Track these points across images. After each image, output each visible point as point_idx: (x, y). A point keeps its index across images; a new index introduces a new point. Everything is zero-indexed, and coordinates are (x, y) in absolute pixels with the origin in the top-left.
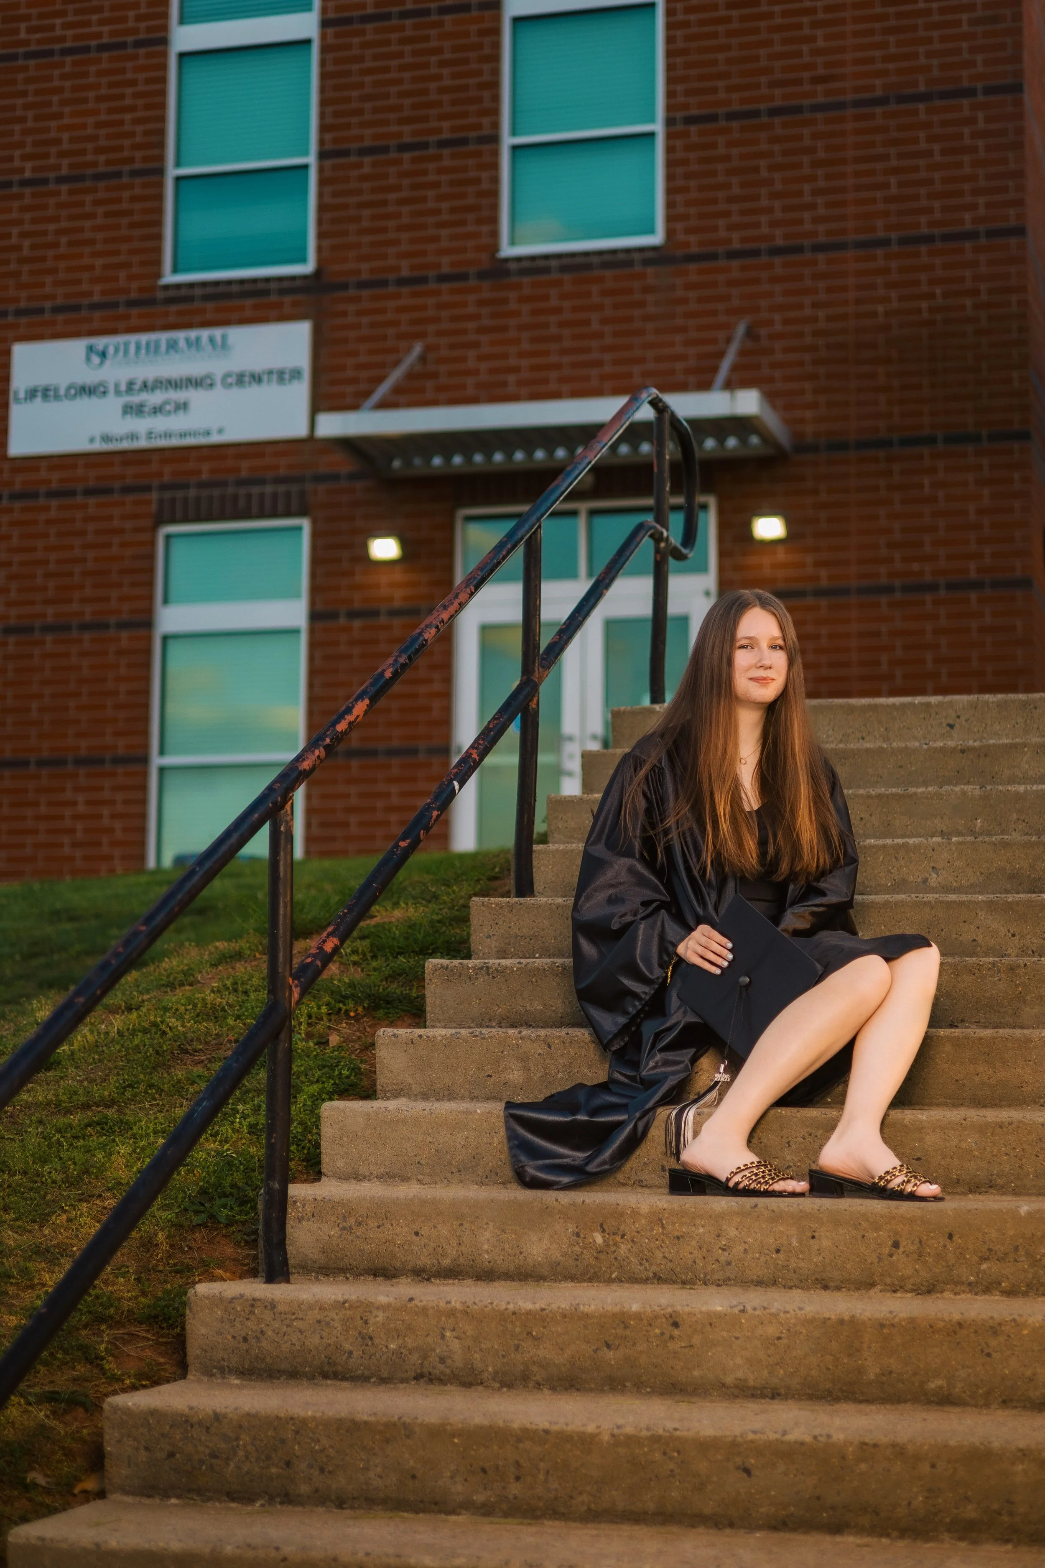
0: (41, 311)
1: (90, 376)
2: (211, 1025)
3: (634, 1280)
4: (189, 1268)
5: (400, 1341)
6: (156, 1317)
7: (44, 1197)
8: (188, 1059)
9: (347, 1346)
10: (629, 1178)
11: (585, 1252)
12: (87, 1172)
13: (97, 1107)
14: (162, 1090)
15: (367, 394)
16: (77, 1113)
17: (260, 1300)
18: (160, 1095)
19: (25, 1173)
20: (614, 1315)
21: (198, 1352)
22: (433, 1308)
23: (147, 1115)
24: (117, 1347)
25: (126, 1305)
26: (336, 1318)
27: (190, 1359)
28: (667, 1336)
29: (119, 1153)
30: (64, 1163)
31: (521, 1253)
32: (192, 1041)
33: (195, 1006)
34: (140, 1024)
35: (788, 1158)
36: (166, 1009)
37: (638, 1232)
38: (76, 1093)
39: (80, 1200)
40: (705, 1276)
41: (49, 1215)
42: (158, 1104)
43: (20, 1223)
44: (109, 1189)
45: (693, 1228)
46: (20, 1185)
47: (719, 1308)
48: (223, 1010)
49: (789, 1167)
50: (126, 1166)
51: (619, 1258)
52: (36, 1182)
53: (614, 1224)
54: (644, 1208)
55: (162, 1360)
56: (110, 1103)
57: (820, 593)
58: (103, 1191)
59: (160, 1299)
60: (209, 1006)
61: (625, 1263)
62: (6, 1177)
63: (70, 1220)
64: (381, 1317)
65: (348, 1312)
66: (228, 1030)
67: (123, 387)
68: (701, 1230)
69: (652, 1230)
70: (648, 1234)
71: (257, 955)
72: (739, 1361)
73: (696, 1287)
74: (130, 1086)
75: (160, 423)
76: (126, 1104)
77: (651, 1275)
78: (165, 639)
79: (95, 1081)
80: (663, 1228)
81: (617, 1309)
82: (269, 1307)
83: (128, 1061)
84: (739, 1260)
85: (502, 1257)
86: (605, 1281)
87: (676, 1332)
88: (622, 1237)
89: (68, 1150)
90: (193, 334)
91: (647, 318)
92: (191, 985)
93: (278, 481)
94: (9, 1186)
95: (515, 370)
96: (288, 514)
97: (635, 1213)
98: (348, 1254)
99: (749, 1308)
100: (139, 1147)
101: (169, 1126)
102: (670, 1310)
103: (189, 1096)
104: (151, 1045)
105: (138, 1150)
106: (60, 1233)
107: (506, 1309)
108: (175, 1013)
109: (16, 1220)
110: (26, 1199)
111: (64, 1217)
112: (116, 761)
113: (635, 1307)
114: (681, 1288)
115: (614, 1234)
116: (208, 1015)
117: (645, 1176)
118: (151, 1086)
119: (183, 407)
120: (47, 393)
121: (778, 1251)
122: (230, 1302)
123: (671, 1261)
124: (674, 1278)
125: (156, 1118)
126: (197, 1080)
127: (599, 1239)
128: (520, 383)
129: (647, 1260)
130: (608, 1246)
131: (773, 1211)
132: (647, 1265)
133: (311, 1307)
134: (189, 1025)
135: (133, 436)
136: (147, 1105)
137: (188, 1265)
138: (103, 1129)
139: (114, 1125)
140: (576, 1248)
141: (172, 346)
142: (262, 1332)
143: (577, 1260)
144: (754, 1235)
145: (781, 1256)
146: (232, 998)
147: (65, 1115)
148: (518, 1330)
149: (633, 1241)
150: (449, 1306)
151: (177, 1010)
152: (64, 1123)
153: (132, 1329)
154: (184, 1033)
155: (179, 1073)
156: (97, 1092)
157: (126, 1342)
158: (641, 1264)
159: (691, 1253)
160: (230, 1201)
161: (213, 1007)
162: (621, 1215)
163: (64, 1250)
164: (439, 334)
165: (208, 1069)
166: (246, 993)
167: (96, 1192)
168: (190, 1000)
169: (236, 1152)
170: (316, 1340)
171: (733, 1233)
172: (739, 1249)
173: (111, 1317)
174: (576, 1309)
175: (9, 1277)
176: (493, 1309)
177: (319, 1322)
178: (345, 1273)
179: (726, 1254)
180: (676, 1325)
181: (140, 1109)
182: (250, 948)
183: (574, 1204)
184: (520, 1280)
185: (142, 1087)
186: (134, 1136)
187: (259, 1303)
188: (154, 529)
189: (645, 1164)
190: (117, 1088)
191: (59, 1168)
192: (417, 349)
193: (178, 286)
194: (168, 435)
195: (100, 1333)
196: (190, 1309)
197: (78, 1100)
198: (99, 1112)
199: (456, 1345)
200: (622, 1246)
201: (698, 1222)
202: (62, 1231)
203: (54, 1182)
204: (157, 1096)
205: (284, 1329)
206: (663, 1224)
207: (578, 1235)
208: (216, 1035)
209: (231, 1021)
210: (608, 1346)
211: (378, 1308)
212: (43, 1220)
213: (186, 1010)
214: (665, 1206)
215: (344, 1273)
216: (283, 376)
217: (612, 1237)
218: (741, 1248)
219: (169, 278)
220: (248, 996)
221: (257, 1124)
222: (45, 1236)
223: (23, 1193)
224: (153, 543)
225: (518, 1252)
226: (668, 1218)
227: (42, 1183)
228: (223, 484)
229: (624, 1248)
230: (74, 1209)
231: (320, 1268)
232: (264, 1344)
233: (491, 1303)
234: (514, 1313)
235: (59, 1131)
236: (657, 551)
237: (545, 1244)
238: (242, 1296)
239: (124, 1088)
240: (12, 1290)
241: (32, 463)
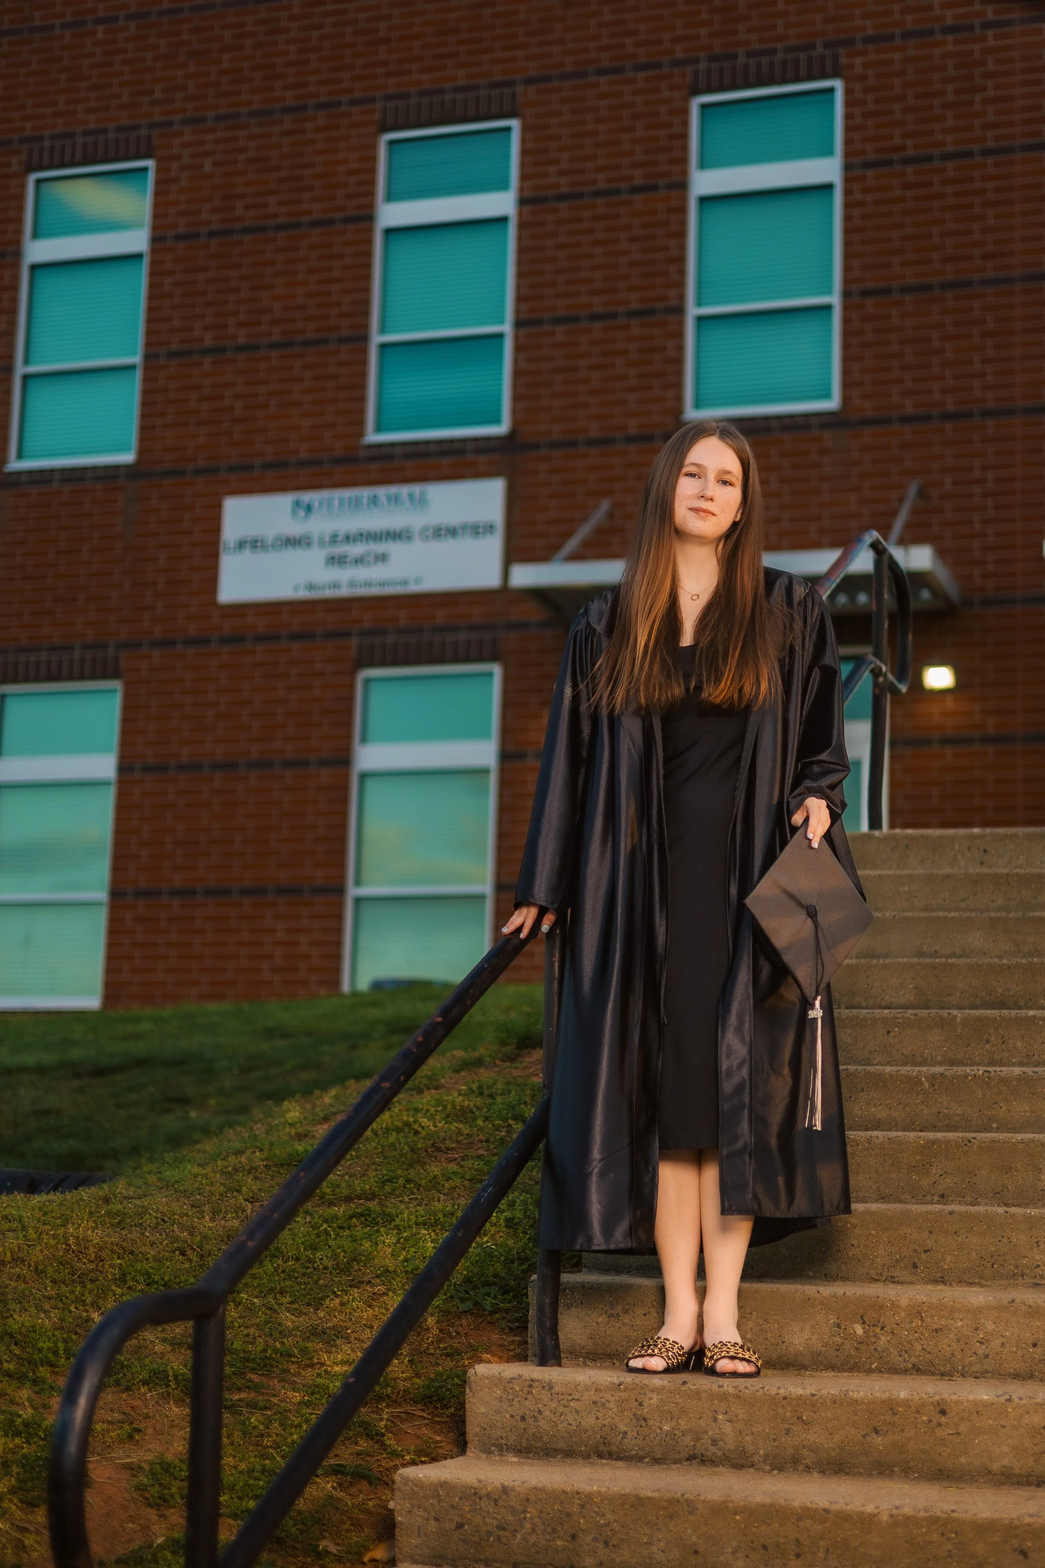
0: (251, 467)
1: (295, 528)
2: (461, 1126)
3: (894, 1371)
4: (458, 1352)
5: (673, 1423)
6: (430, 1397)
7: (317, 1282)
8: (442, 1157)
9: (623, 1428)
10: (881, 1274)
11: (846, 1342)
12: (355, 1260)
13: (360, 1199)
14: (420, 1185)
15: (557, 548)
16: (341, 1205)
17: (538, 1381)
18: (418, 1190)
19: (298, 1259)
20: (883, 1402)
21: (477, 1430)
22: (706, 1391)
23: (408, 1208)
24: (395, 1425)
25: (402, 1385)
26: (612, 1399)
27: (469, 1437)
28: (935, 1422)
29: (384, 1243)
30: (334, 1251)
31: (783, 1342)
32: (444, 1139)
33: (445, 1107)
34: (392, 1124)
35: (1037, 1257)
36: (417, 1110)
37: (898, 1324)
38: (338, 1187)
39: (351, 1286)
40: (963, 1368)
41: (322, 1299)
42: (417, 1198)
43: (296, 1306)
44: (378, 1276)
45: (952, 1322)
46: (293, 1271)
47: (986, 1397)
48: (471, 1111)
49: (1038, 1266)
50: (393, 1255)
51: (879, 1349)
52: (308, 1268)
53: (874, 1316)
54: (904, 1302)
55: (438, 1438)
56: (372, 1196)
57: (987, 740)
58: (372, 1278)
59: (433, 1380)
60: (458, 1107)
61: (885, 1354)
62: (280, 1262)
63: (342, 1304)
64: (655, 1399)
65: (623, 1394)
66: (478, 1130)
67: (327, 539)
68: (959, 1324)
69: (911, 1322)
70: (908, 1326)
71: (498, 1062)
72: (1005, 1449)
73: (954, 1379)
74: (389, 1180)
75: (362, 573)
76: (386, 1197)
77: (910, 1366)
78: (363, 776)
79: (355, 1175)
80: (922, 1321)
81: (885, 1396)
82: (547, 1388)
83: (385, 1158)
84: (996, 1353)
85: (764, 1346)
86: (865, 1371)
87: (943, 1420)
88: (882, 1329)
89: (335, 1239)
90: (393, 490)
91: (823, 478)
92: (436, 1088)
93: (471, 628)
94: (283, 1271)
96: (480, 660)
97: (895, 1306)
98: (616, 1340)
99: (1015, 1398)
100: (402, 1237)
101: (430, 1219)
102: (937, 1398)
103: (446, 1191)
104: (407, 1144)
105: (402, 1241)
106: (335, 1316)
107: (777, 1394)
108: (425, 1114)
109: (292, 1303)
110: (300, 1283)
111: (337, 1301)
112: (316, 891)
113: (903, 1395)
114: (939, 1380)
115: (874, 1326)
116: (457, 1115)
117: (897, 1273)
118: (409, 1181)
119: (382, 558)
120: (255, 544)
121: (1035, 1345)
122: (509, 1382)
123: (929, 1353)
124: (933, 1369)
125: (417, 1211)
126: (452, 1177)
127: (859, 1330)
129: (906, 1352)
130: (868, 1337)
131: (1030, 1306)
132: (906, 1356)
133: (587, 1389)
134: (440, 1125)
135: (336, 585)
136: (406, 1199)
137: (457, 1349)
138: (366, 1220)
139: (377, 1217)
140: (837, 1339)
141: (374, 501)
142: (539, 1412)
143: (838, 1350)
144: (1011, 1329)
145: (1038, 1350)
146: (479, 1101)
147: (329, 1207)
148: (788, 1414)
149: (892, 1332)
150: (721, 1389)
151: (427, 1111)
152: (330, 1214)
153: (409, 1408)
154: (437, 1133)
155: (435, 1169)
156: (359, 1185)
157: (403, 1421)
158: (900, 1356)
159: (949, 1346)
160: (494, 1290)
161: (462, 1109)
162: (881, 1307)
163: (339, 1332)
164: (626, 491)
165: (462, 1167)
166: (491, 1096)
167: (366, 1279)
168: (439, 1102)
169: (496, 1245)
170: (592, 1420)
171: (990, 1326)
172: (996, 1343)
173: (388, 1396)
174: (845, 1395)
175: (290, 1356)
176: (765, 1394)
177: (595, 1403)
178: (613, 1359)
179: (984, 1347)
180: (943, 1412)
181: (401, 1202)
182: (490, 1056)
183: (835, 1296)
184: (782, 1369)
185: (401, 1181)
186: (397, 1227)
187: (537, 1384)
188: (354, 672)
189: (897, 1260)
190: (376, 1182)
191: (329, 1255)
192: (605, 505)
193: (380, 446)
194: (368, 584)
195: (379, 1411)
196: (470, 1388)
197: (341, 1193)
198: (361, 1205)
199: (728, 1428)
200: (882, 1338)
201: (956, 1315)
202: (337, 1314)
203: (326, 1268)
204: (415, 1190)
205: (561, 1409)
206: (922, 1317)
207: (839, 1326)
208: (467, 1134)
209: (480, 1122)
210: (877, 1432)
211: (652, 1391)
212: (317, 1304)
213: (437, 1111)
214: (925, 1299)
215: (611, 1359)
216: (478, 530)
217: (872, 1329)
218: (998, 1342)
219: (373, 437)
220: (494, 1099)
221: (513, 1218)
222: (320, 1319)
223: (297, 1278)
224: (351, 686)
225: (780, 1341)
226: (927, 1311)
227: (314, 1269)
228: (420, 631)
229: (883, 1339)
230: (346, 1294)
231: (587, 1353)
232: (542, 1423)
233: (763, 1388)
234: (785, 1398)
235: (326, 1221)
236: (876, 685)
237: (807, 1334)
238: (520, 1376)
239: (383, 1182)
240: (293, 1368)
241: (240, 610)
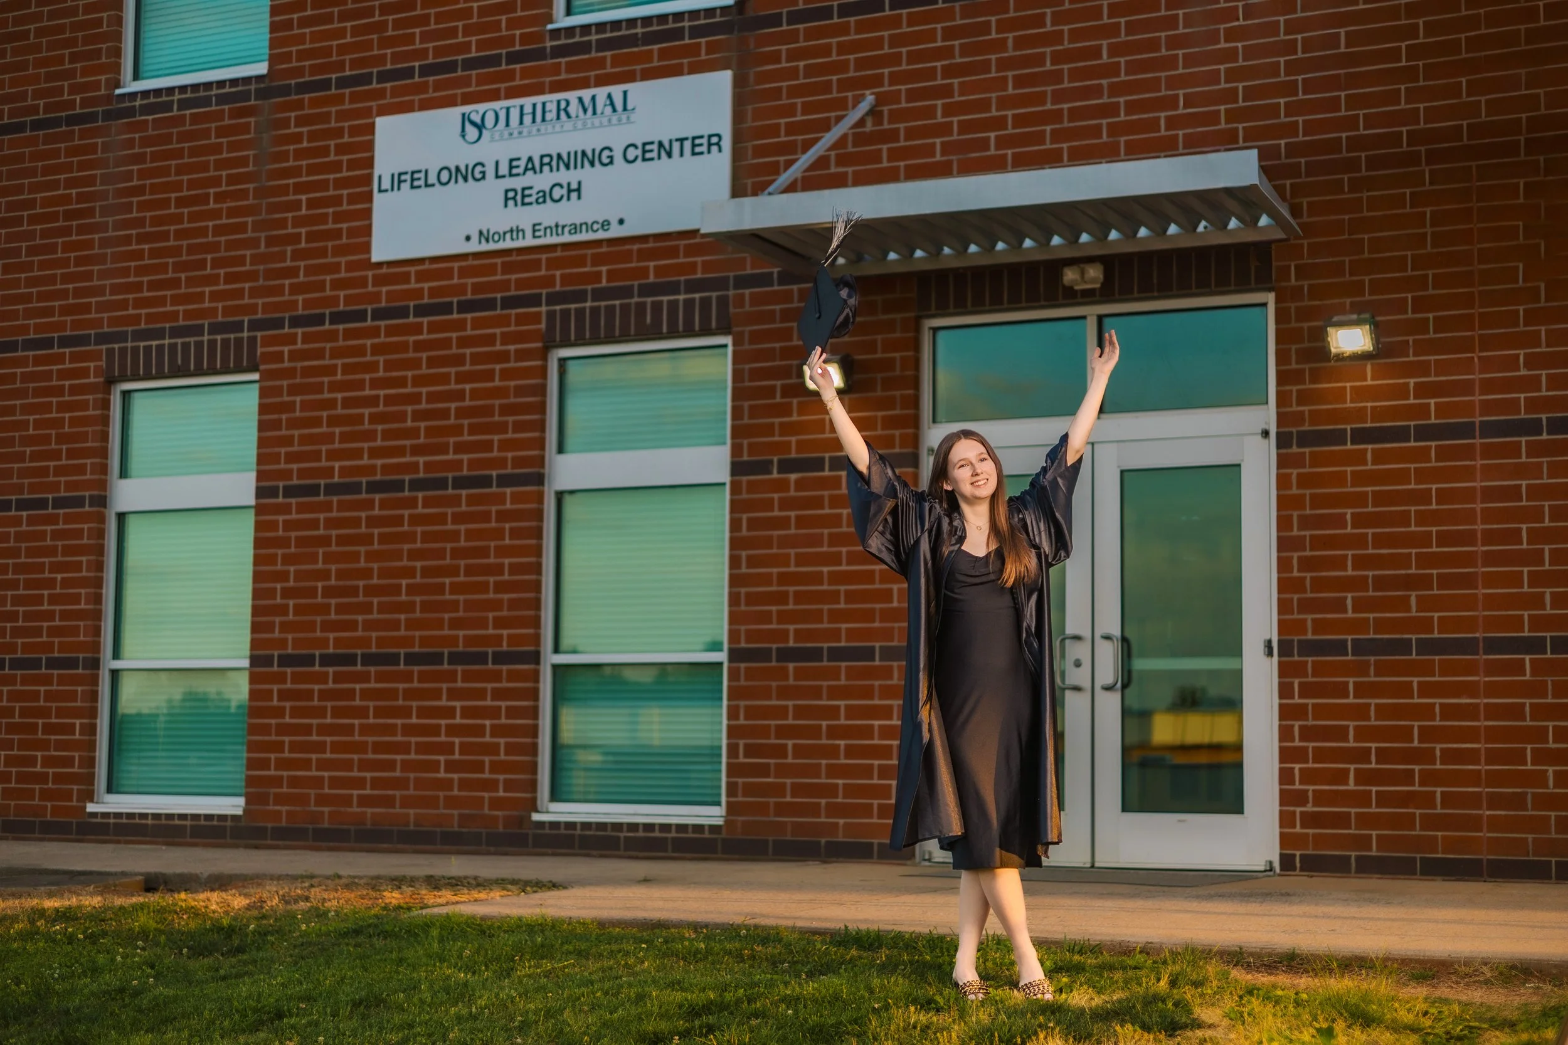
0: (409, 73)
1: (464, 155)
57: (1424, 433)
67: (504, 169)
75: (548, 214)
78: (560, 496)
90: (586, 94)
91: (1175, 42)
93: (693, 286)
95: (998, 123)
96: (706, 332)
112: (501, 658)
119: (576, 190)
120: (414, 179)
128: (1002, 143)
135: (516, 232)
141: (563, 110)
164: (895, 79)
188: (544, 354)
192: (870, 99)
193: (570, 31)
194: (558, 228)
216: (696, 145)
219: (561, 21)
224: (543, 372)
228: (627, 292)
241: (399, 269)
